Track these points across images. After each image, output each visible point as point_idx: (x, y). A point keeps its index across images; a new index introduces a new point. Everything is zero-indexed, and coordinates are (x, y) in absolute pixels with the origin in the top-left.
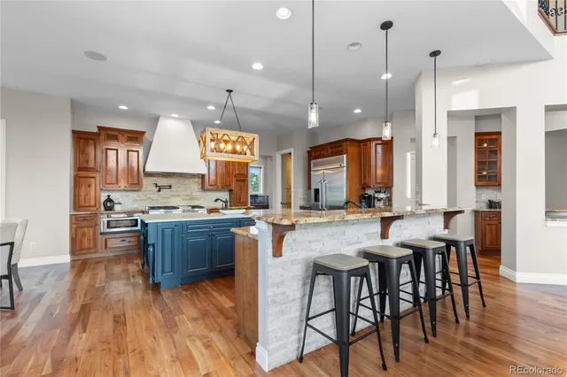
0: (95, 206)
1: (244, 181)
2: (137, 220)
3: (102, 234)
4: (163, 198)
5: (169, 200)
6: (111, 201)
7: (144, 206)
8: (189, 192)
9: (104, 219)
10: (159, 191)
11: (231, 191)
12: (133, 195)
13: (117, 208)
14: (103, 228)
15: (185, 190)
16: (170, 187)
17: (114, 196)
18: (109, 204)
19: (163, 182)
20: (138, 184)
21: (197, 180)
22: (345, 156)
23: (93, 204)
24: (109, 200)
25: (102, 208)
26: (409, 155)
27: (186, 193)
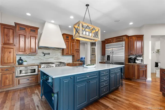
0: (13, 62)
1: (79, 52)
2: (35, 69)
3: (17, 77)
4: (46, 59)
5: (48, 60)
6: (22, 60)
7: (38, 62)
8: (57, 56)
9: (18, 69)
10: (44, 55)
11: (73, 56)
12: (32, 57)
13: (25, 64)
14: (17, 74)
15: (55, 56)
16: (49, 54)
17: (23, 58)
18: (20, 62)
19: (46, 51)
20: (35, 52)
21: (60, 51)
22: (124, 42)
23: (12, 61)
24: (20, 59)
25: (17, 63)
26: (150, 42)
27: (56, 57)
